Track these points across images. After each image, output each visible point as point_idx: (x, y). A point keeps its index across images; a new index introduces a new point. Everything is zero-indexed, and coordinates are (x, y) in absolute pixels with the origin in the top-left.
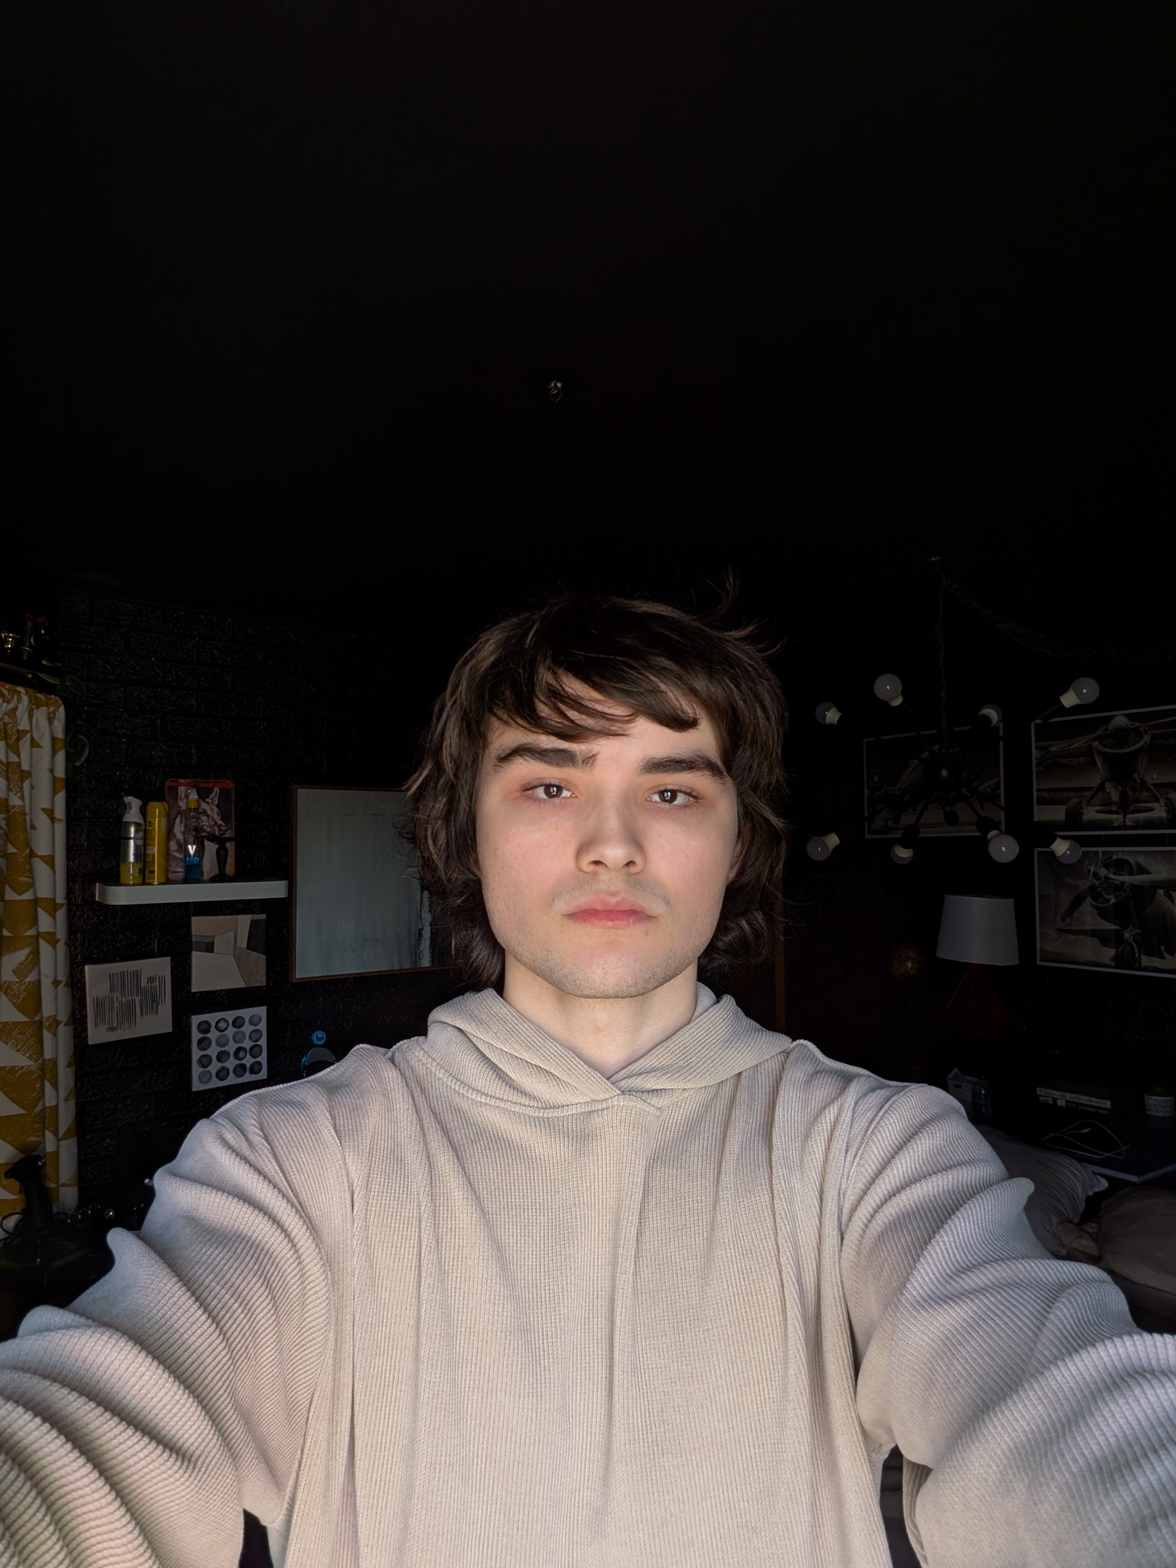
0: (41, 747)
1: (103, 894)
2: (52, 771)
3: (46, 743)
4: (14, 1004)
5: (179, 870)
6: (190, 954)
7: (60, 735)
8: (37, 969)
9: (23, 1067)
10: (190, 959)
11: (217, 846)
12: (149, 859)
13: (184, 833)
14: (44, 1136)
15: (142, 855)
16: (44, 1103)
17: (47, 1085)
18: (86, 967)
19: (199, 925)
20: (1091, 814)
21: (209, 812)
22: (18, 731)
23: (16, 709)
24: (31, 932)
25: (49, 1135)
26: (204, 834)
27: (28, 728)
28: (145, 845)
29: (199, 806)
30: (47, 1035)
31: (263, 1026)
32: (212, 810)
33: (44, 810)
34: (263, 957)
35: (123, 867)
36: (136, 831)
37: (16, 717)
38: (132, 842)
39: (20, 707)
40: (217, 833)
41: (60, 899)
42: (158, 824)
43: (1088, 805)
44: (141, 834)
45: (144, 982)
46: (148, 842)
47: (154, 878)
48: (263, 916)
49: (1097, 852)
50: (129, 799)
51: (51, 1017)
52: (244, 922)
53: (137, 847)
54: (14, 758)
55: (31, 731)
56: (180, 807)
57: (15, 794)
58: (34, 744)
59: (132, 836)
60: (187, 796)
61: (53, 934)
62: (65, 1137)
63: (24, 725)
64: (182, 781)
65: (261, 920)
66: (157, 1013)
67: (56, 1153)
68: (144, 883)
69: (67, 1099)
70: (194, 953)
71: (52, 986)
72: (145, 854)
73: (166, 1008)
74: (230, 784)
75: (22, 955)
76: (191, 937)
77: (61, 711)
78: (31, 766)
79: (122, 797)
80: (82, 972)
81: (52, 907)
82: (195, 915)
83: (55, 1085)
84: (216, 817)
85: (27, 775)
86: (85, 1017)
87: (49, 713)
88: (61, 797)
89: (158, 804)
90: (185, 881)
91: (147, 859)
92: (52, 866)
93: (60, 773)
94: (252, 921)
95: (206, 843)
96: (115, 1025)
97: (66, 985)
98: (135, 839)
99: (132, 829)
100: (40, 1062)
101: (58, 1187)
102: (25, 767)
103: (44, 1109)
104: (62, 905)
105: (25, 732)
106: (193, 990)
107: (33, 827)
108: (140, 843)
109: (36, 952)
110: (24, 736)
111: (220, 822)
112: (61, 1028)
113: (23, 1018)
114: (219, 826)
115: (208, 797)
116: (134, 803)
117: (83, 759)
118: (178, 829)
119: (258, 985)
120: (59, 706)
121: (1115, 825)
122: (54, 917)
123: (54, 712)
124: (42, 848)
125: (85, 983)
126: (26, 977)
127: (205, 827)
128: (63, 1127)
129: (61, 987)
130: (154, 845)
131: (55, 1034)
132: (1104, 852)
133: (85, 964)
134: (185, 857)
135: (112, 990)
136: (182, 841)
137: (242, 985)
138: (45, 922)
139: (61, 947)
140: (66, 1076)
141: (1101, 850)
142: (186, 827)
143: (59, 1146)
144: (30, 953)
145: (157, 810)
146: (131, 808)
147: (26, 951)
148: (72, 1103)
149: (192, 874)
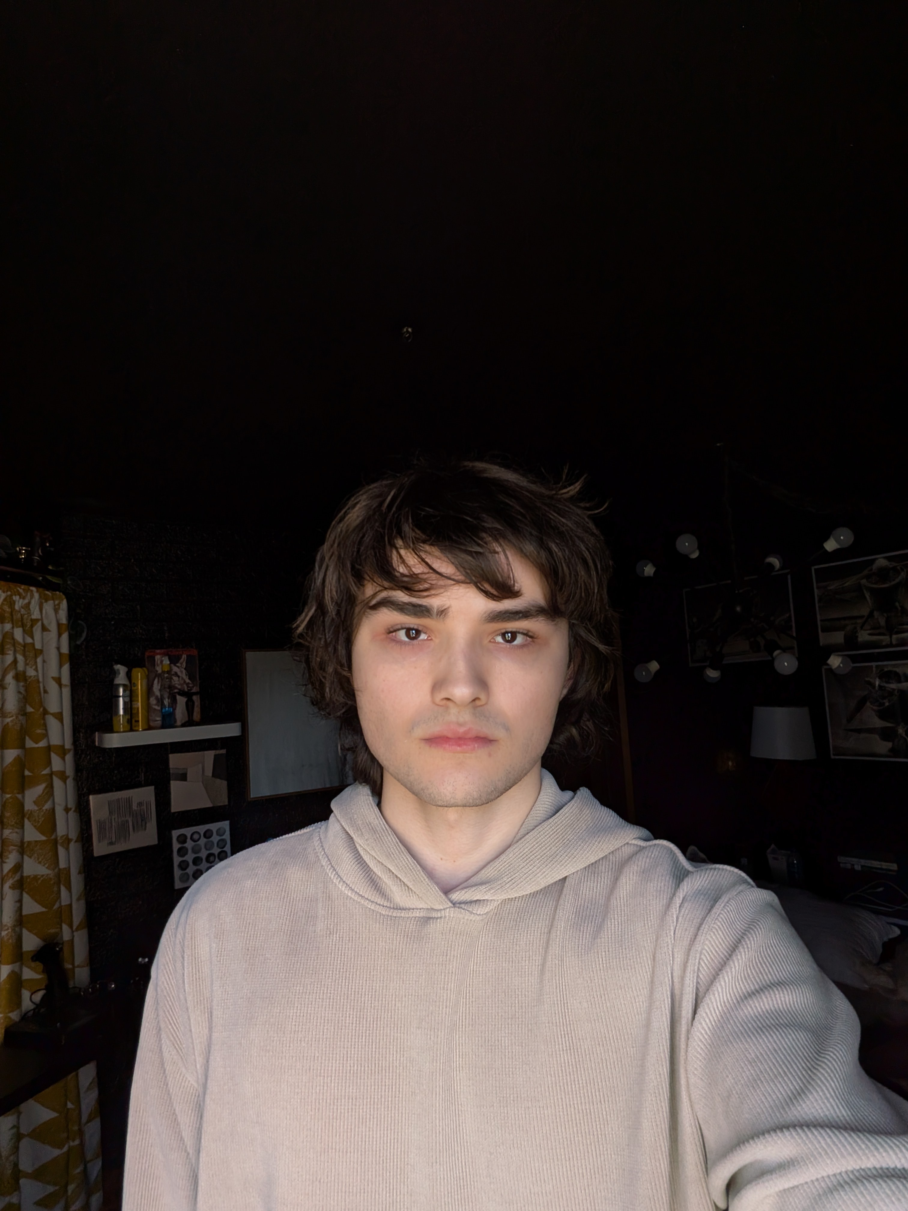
0: (50, 631)
1: (101, 740)
2: (58, 648)
3: (53, 628)
4: (35, 826)
5: (158, 719)
6: (169, 783)
7: (64, 621)
8: (52, 798)
9: (43, 876)
10: (170, 787)
11: (186, 699)
12: (134, 712)
13: (160, 690)
14: (61, 928)
15: (129, 708)
16: (60, 902)
17: (63, 889)
18: (91, 797)
19: (175, 761)
20: (864, 636)
21: (179, 674)
22: (32, 620)
23: (29, 603)
24: (46, 772)
25: (65, 927)
26: (176, 691)
27: (39, 617)
28: (131, 701)
29: (171, 670)
30: (61, 851)
31: (227, 836)
32: (182, 672)
33: (52, 678)
34: (225, 783)
35: (114, 719)
36: (124, 691)
37: (29, 609)
38: (121, 699)
39: (33, 602)
40: (186, 690)
41: (68, 745)
42: (140, 687)
43: (862, 628)
44: (128, 693)
45: (135, 807)
46: (133, 699)
47: (139, 726)
48: (223, 751)
49: (872, 666)
50: (118, 667)
51: (63, 836)
52: (209, 756)
53: (125, 703)
54: (29, 640)
55: (42, 619)
56: (157, 671)
57: (31, 667)
58: (44, 629)
59: (121, 694)
60: (162, 661)
61: (63, 772)
62: (77, 930)
63: (36, 615)
64: (158, 651)
65: (222, 754)
66: (145, 829)
67: (72, 941)
68: (131, 730)
69: (78, 899)
70: (172, 782)
71: (64, 813)
72: (131, 708)
73: (152, 826)
74: (195, 652)
75: (40, 789)
76: (169, 769)
77: (64, 604)
78: (43, 647)
79: (112, 666)
80: (88, 801)
81: (62, 752)
82: (172, 752)
83: (69, 888)
84: (184, 677)
85: (39, 653)
86: (90, 837)
87: (55, 606)
88: (66, 668)
89: (140, 669)
90: (163, 727)
91: (133, 712)
92: (61, 721)
93: (65, 650)
94: (215, 756)
95: (178, 697)
96: (114, 840)
97: (74, 811)
98: (123, 696)
99: (121, 690)
100: (56, 870)
101: (74, 967)
102: (38, 646)
103: (61, 907)
104: (69, 750)
105: (37, 620)
106: (173, 810)
107: (46, 692)
108: (127, 699)
109: (51, 786)
110: (36, 624)
111: (188, 681)
112: (72, 846)
113: (44, 838)
114: (188, 684)
115: (177, 662)
116: (122, 670)
117: (83, 639)
118: (156, 687)
119: (222, 804)
120: (63, 600)
121: (884, 644)
122: (64, 759)
123: (59, 604)
124: (53, 707)
125: (90, 809)
126: (43, 806)
127: (177, 685)
128: (77, 920)
129: (71, 814)
130: (138, 701)
131: (67, 849)
132: (877, 666)
133: (89, 794)
134: (162, 709)
135: (111, 813)
136: (159, 697)
137: (209, 805)
138: (57, 764)
139: (70, 782)
140: (77, 881)
141: (874, 664)
142: (161, 686)
143: (73, 936)
144: (46, 787)
145: (139, 674)
146: (119, 673)
147: (43, 786)
148: (83, 902)
149: (168, 722)
